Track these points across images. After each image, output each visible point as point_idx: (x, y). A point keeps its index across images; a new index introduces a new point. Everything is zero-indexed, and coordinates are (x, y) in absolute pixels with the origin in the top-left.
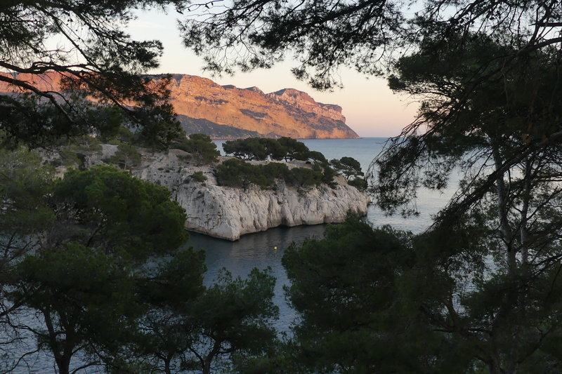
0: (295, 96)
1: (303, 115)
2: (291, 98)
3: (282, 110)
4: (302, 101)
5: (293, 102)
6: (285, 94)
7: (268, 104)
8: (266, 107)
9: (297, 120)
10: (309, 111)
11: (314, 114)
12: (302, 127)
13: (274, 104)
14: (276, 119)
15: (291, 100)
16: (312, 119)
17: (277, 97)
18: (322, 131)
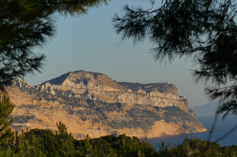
0: (86, 82)
1: (98, 109)
2: (78, 86)
3: (57, 108)
4: (99, 88)
5: (82, 92)
6: (67, 81)
7: (35, 102)
8: (31, 107)
9: (84, 119)
10: (111, 101)
11: (119, 105)
12: (96, 127)
13: (43, 101)
14: (49, 121)
15: (78, 89)
16: (115, 113)
17: (53, 87)
18: (133, 129)
